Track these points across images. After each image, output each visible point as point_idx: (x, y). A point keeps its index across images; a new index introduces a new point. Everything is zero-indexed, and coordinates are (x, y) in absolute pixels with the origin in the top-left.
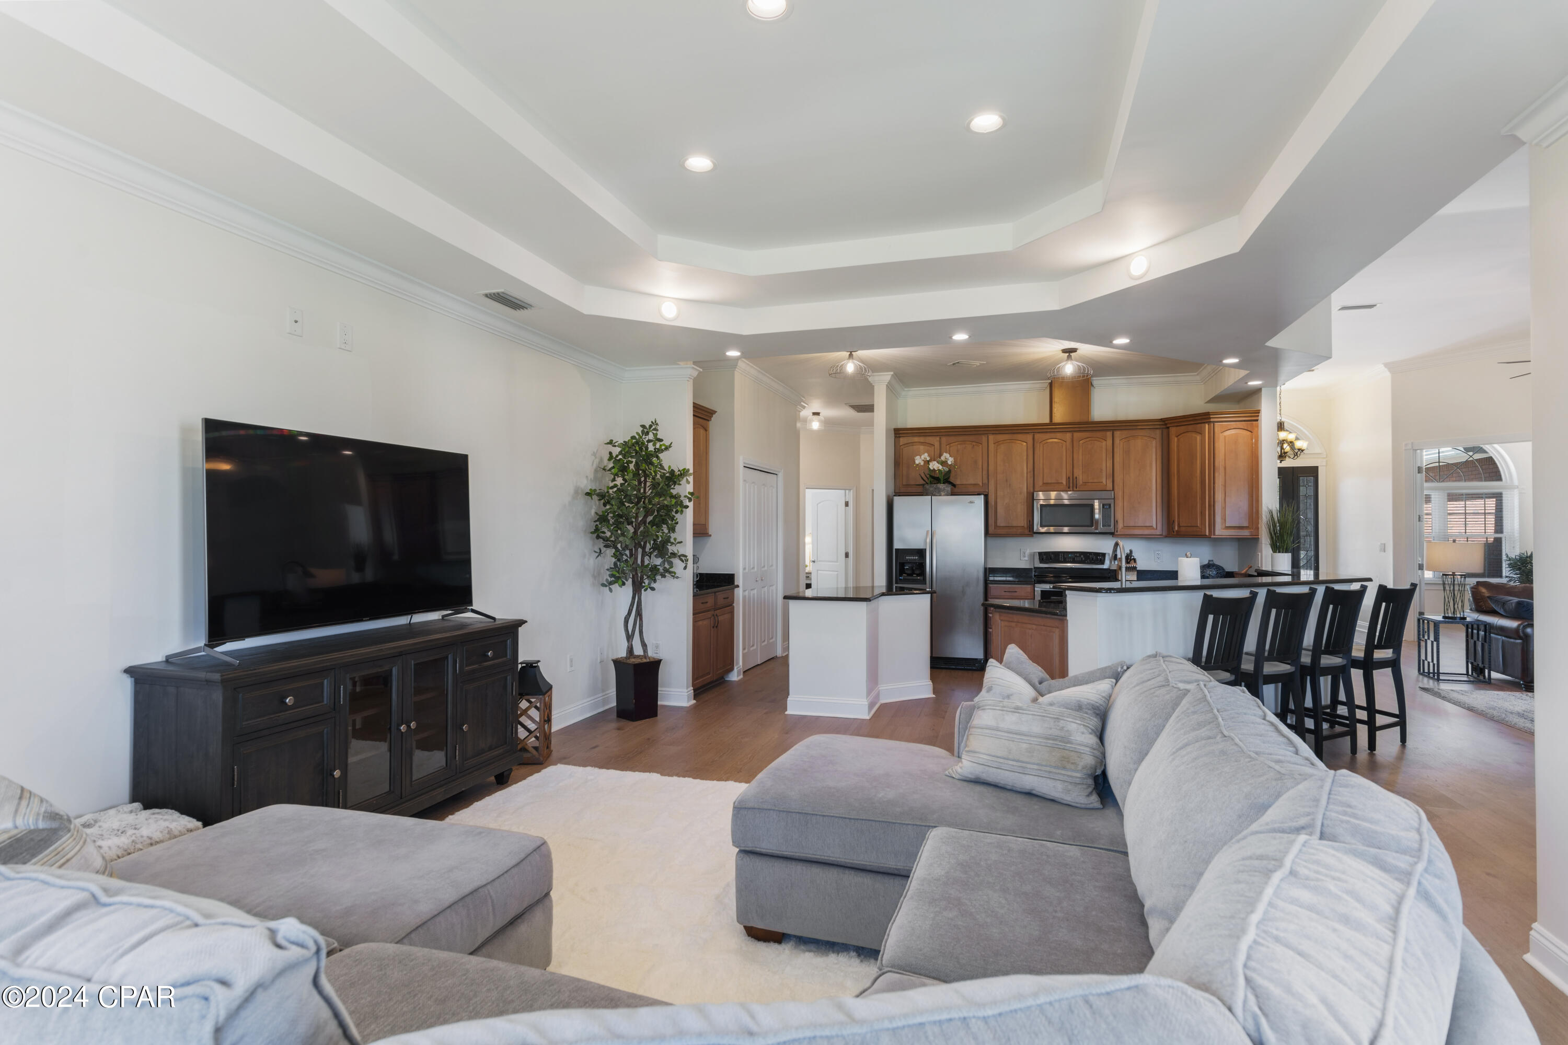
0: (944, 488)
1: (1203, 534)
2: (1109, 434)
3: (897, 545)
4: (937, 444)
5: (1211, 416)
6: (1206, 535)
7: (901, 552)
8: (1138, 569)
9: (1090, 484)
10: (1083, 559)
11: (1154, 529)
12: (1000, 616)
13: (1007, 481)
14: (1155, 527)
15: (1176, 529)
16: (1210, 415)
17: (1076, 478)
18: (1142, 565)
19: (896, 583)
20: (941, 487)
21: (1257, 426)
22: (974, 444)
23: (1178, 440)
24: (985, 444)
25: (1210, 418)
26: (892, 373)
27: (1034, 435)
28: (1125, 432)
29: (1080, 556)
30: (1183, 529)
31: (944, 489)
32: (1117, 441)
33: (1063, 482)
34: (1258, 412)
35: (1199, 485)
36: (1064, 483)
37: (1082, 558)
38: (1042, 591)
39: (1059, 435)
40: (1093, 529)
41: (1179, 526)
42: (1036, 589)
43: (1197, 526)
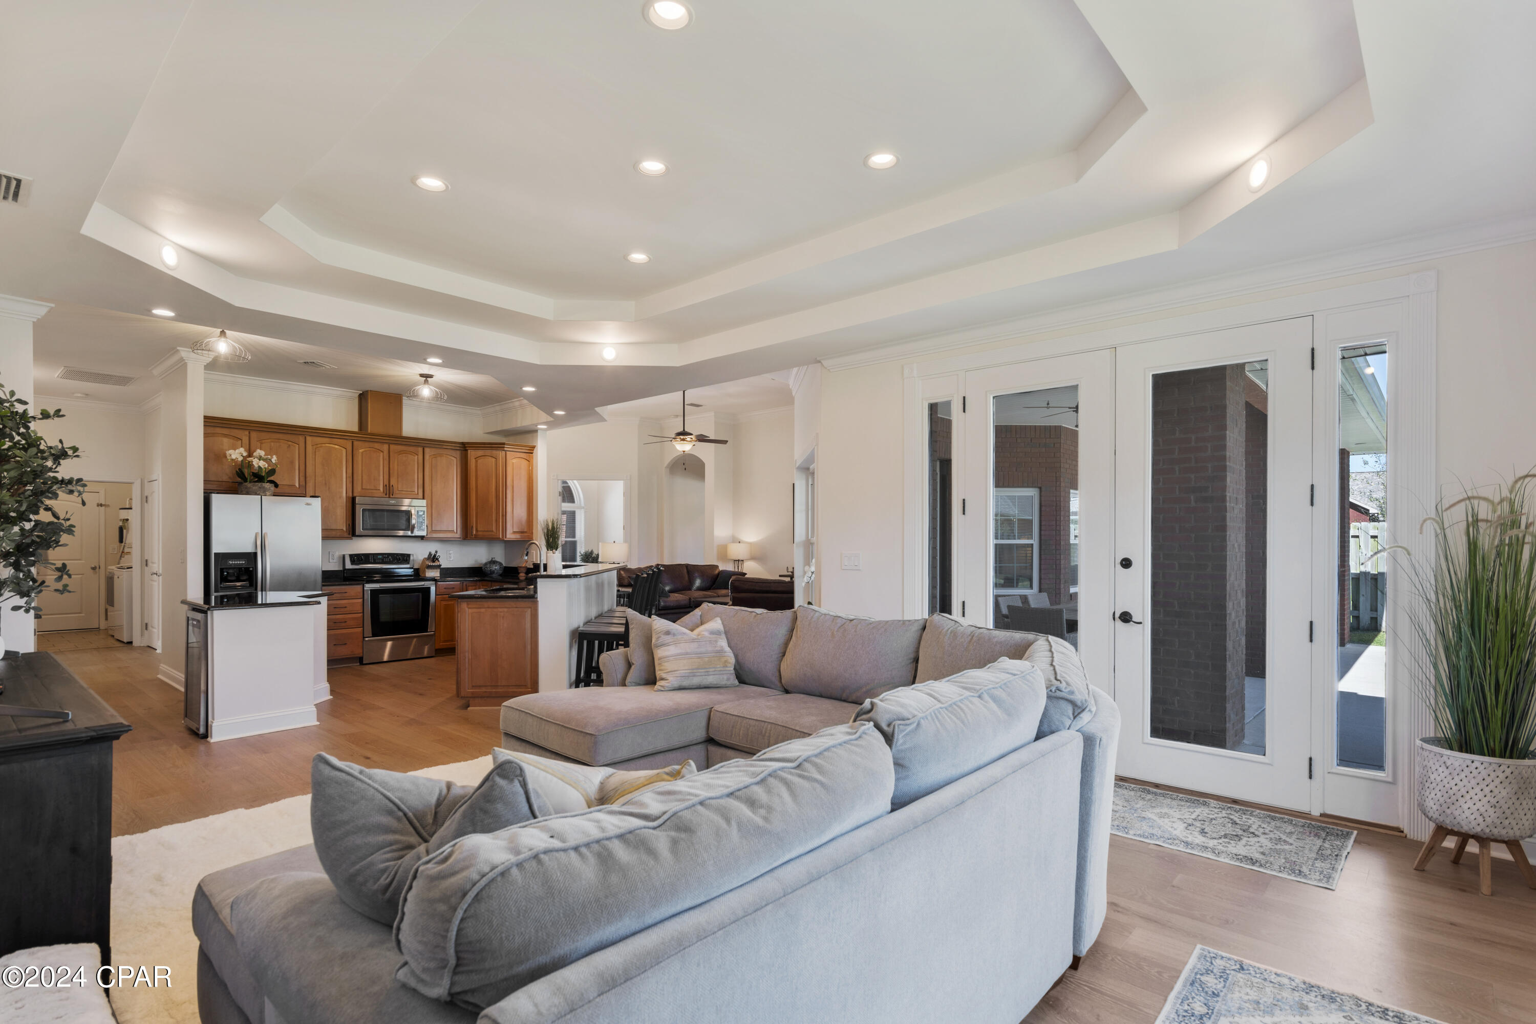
1: (497, 537)
2: (420, 449)
3: (216, 548)
4: (245, 440)
6: (500, 538)
7: (223, 557)
8: (442, 567)
9: (404, 492)
10: (390, 560)
12: (468, 604)
13: (326, 484)
14: (455, 532)
15: (474, 533)
16: (505, 445)
17: (393, 486)
18: (445, 563)
19: (215, 592)
20: (264, 486)
21: (533, 458)
22: (290, 443)
23: (476, 462)
24: (302, 445)
25: (504, 447)
27: (351, 442)
28: (433, 449)
30: (480, 533)
31: (268, 489)
32: (427, 457)
33: (380, 489)
34: (534, 447)
35: (494, 499)
36: (382, 489)
38: (371, 590)
39: (377, 446)
40: (409, 533)
41: (477, 531)
42: (365, 589)
43: (493, 531)
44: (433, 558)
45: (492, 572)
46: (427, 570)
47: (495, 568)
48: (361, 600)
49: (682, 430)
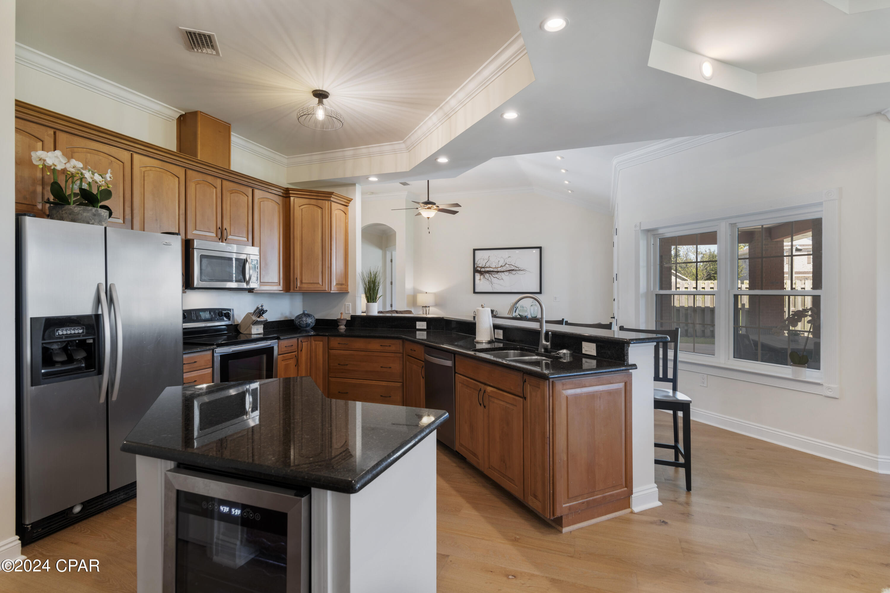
2: (250, 190)
3: (33, 309)
4: (48, 143)
6: (326, 291)
8: (266, 322)
9: (236, 238)
13: (156, 220)
15: (299, 285)
17: (225, 229)
18: (270, 317)
21: (349, 210)
22: (113, 159)
23: (299, 209)
24: (127, 162)
25: (331, 197)
27: (185, 170)
28: (261, 191)
30: (305, 286)
32: (255, 198)
34: (350, 200)
35: (320, 250)
36: (215, 233)
37: (211, 316)
38: (221, 356)
39: (210, 179)
40: (244, 285)
41: (301, 282)
42: (215, 355)
43: (319, 283)
44: (260, 312)
45: (308, 325)
46: (253, 326)
47: (310, 321)
48: (210, 370)
49: (427, 200)
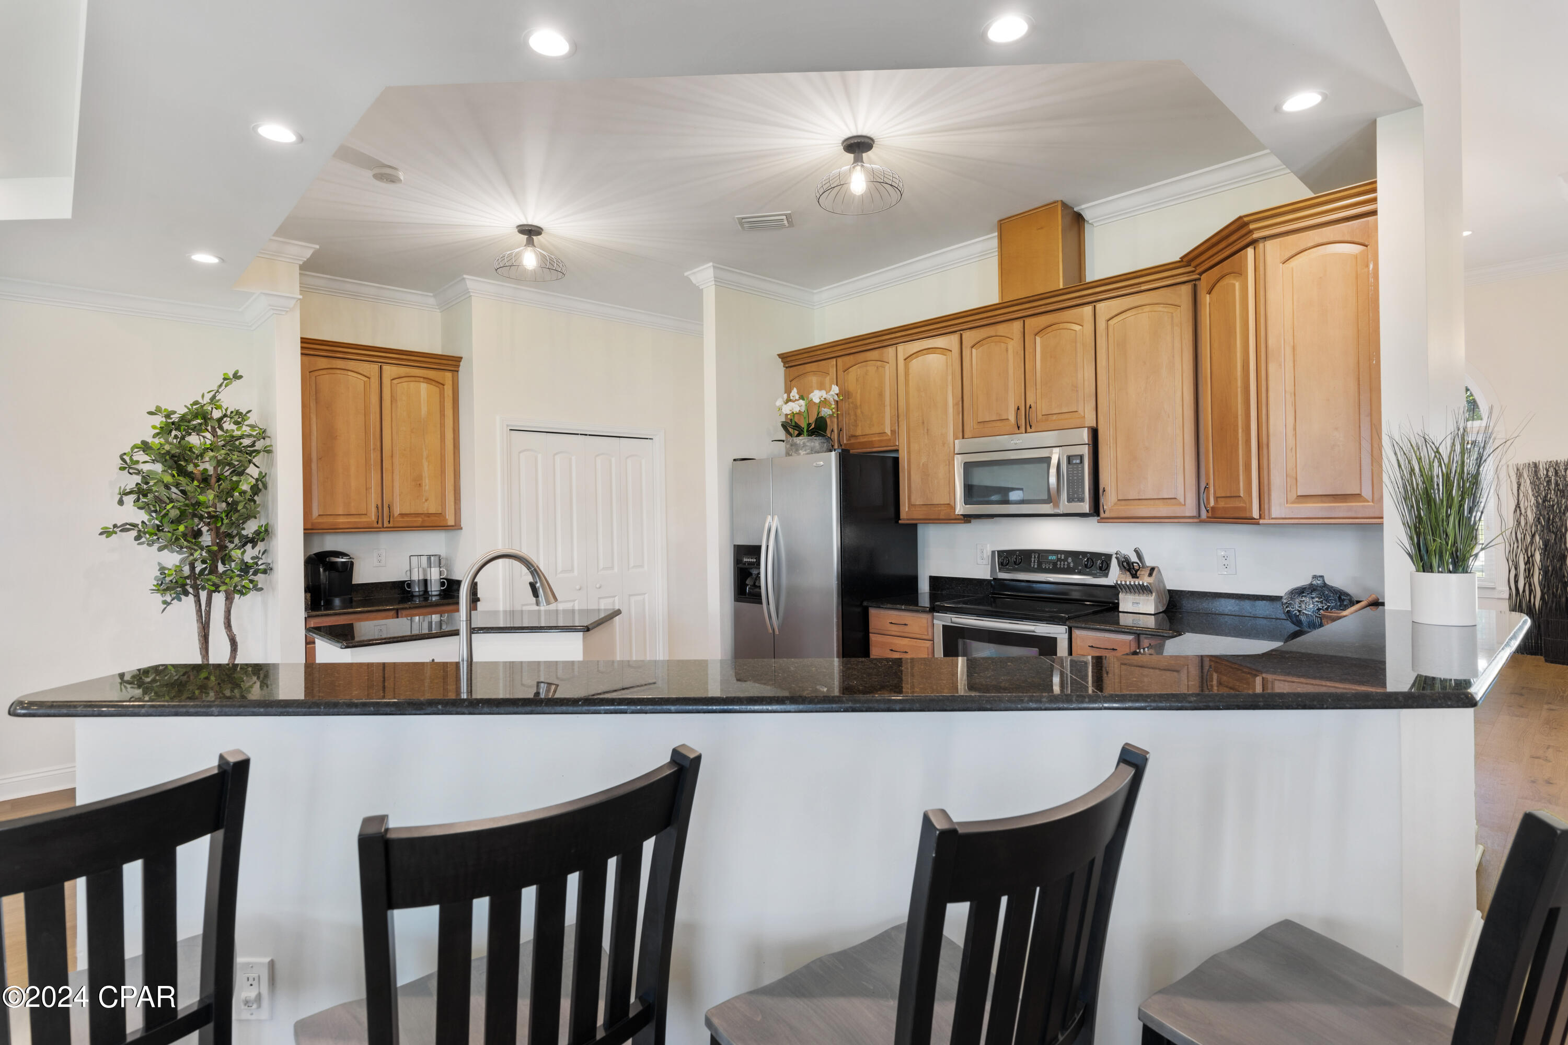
0: (804, 443)
1: (1248, 515)
3: (737, 539)
4: (833, 373)
5: (1252, 226)
6: (1251, 515)
7: (747, 550)
9: (1055, 417)
10: (1072, 565)
11: (1180, 504)
13: (923, 423)
14: (1182, 500)
15: (1212, 505)
16: (1247, 224)
17: (1030, 407)
20: (798, 442)
22: (875, 362)
23: (1212, 302)
24: (892, 361)
25: (1251, 232)
26: (711, 264)
27: (962, 335)
28: (1118, 302)
29: (1066, 560)
30: (1220, 502)
31: (804, 445)
32: (1103, 324)
33: (1010, 418)
36: (1012, 418)
37: (1069, 564)
38: (943, 626)
39: (1002, 329)
41: (1215, 496)
42: (935, 622)
43: (1240, 496)
48: (929, 644)
